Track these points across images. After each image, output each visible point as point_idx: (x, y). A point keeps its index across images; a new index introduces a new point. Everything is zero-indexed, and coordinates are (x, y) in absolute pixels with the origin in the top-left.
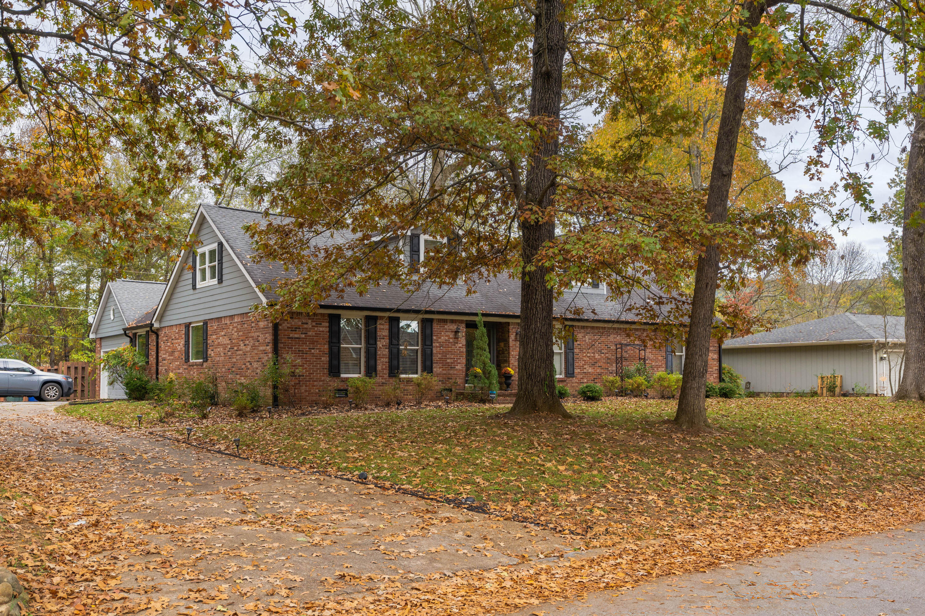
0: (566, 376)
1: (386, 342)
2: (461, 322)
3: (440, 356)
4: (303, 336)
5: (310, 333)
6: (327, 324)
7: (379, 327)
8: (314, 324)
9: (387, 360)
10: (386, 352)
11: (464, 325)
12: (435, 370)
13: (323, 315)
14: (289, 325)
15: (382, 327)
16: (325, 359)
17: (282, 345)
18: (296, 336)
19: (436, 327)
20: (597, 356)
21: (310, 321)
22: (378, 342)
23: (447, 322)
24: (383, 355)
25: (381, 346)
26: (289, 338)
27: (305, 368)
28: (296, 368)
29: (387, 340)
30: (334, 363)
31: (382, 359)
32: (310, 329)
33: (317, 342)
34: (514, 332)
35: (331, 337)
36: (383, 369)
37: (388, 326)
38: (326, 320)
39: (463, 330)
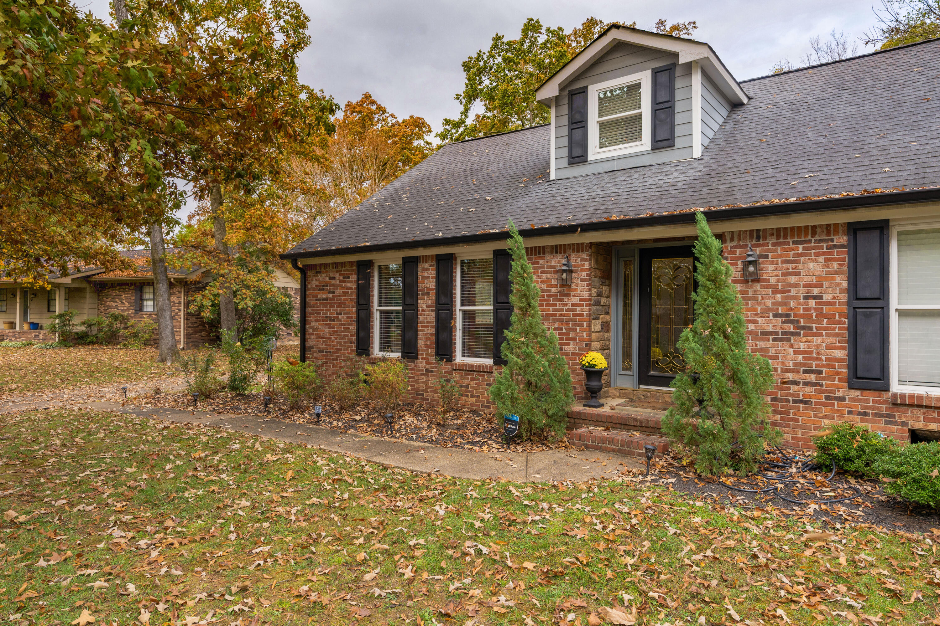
1: (432, 299)
4: (330, 296)
5: (337, 292)
6: (355, 277)
7: (421, 274)
8: (341, 278)
9: (433, 331)
10: (432, 316)
11: (581, 255)
13: (351, 264)
14: (317, 283)
15: (426, 274)
16: (353, 328)
18: (324, 296)
21: (337, 274)
22: (419, 301)
23: (544, 253)
24: (428, 322)
25: (424, 307)
26: (317, 300)
27: (333, 342)
28: (324, 341)
29: (434, 297)
30: (362, 334)
31: (426, 330)
32: (338, 285)
33: (344, 303)
34: (738, 258)
35: (358, 296)
36: (427, 347)
37: (435, 272)
38: (353, 270)
39: (583, 265)
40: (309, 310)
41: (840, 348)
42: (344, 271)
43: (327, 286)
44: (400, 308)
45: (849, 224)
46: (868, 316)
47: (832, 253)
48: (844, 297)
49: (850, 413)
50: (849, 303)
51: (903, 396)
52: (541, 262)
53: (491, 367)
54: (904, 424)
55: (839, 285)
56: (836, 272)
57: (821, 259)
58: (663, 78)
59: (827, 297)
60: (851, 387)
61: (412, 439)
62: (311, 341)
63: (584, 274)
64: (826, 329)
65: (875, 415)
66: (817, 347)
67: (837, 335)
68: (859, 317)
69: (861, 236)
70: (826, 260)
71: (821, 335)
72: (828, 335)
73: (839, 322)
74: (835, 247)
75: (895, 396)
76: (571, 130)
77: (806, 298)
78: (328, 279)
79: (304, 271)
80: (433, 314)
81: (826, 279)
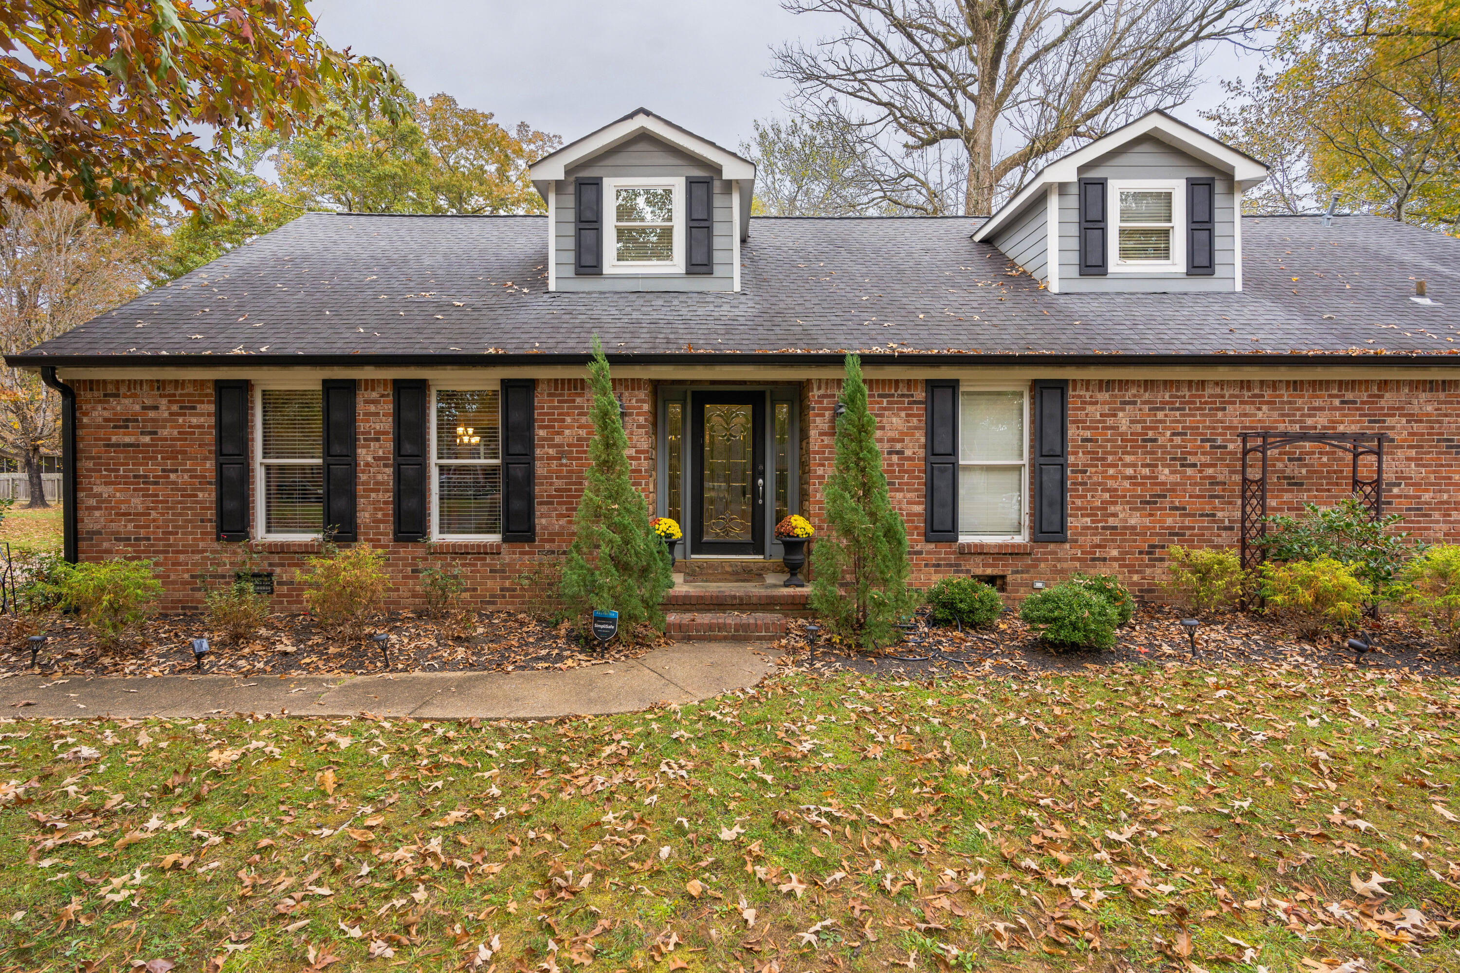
0: (1034, 539)
1: (386, 447)
2: (635, 384)
3: (559, 483)
4: (147, 439)
5: (165, 433)
6: (212, 408)
7: (361, 408)
8: (175, 408)
9: (389, 496)
10: (387, 475)
11: (642, 394)
12: (540, 522)
13: (199, 384)
14: (107, 414)
15: (372, 408)
16: (208, 496)
17: (90, 464)
18: (127, 440)
19: (543, 401)
20: (1164, 474)
21: (164, 402)
22: (359, 451)
23: (583, 389)
24: (377, 483)
25: (370, 459)
26: (108, 445)
27: (154, 520)
28: (130, 521)
29: (390, 445)
30: (230, 505)
31: (373, 495)
32: (165, 420)
33: (184, 452)
34: (826, 409)
35: (220, 440)
36: (377, 521)
37: (391, 406)
38: (207, 395)
39: (640, 408)
40: (85, 465)
41: (918, 503)
42: (181, 395)
43: (137, 421)
44: (319, 461)
45: (927, 381)
46: (942, 471)
47: (911, 409)
48: (922, 453)
49: (926, 565)
50: (926, 459)
51: (969, 545)
52: (578, 400)
53: (498, 546)
54: (968, 571)
55: (918, 440)
56: (916, 428)
57: (903, 414)
58: (700, 191)
59: (908, 453)
60: (928, 541)
61: (432, 668)
62: (90, 522)
63: (641, 419)
64: (907, 484)
65: (947, 565)
66: (900, 502)
67: (916, 490)
68: (936, 472)
69: (938, 392)
70: (908, 415)
71: (901, 490)
72: (909, 491)
73: (918, 478)
74: (915, 402)
75: (962, 546)
76: (579, 231)
77: (890, 453)
78: (137, 408)
79: (68, 391)
80: (390, 471)
81: (907, 434)
